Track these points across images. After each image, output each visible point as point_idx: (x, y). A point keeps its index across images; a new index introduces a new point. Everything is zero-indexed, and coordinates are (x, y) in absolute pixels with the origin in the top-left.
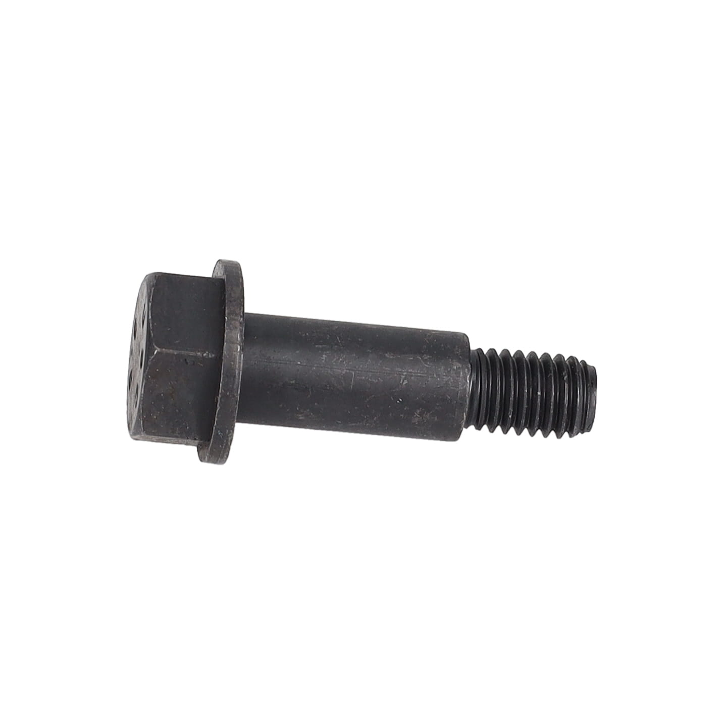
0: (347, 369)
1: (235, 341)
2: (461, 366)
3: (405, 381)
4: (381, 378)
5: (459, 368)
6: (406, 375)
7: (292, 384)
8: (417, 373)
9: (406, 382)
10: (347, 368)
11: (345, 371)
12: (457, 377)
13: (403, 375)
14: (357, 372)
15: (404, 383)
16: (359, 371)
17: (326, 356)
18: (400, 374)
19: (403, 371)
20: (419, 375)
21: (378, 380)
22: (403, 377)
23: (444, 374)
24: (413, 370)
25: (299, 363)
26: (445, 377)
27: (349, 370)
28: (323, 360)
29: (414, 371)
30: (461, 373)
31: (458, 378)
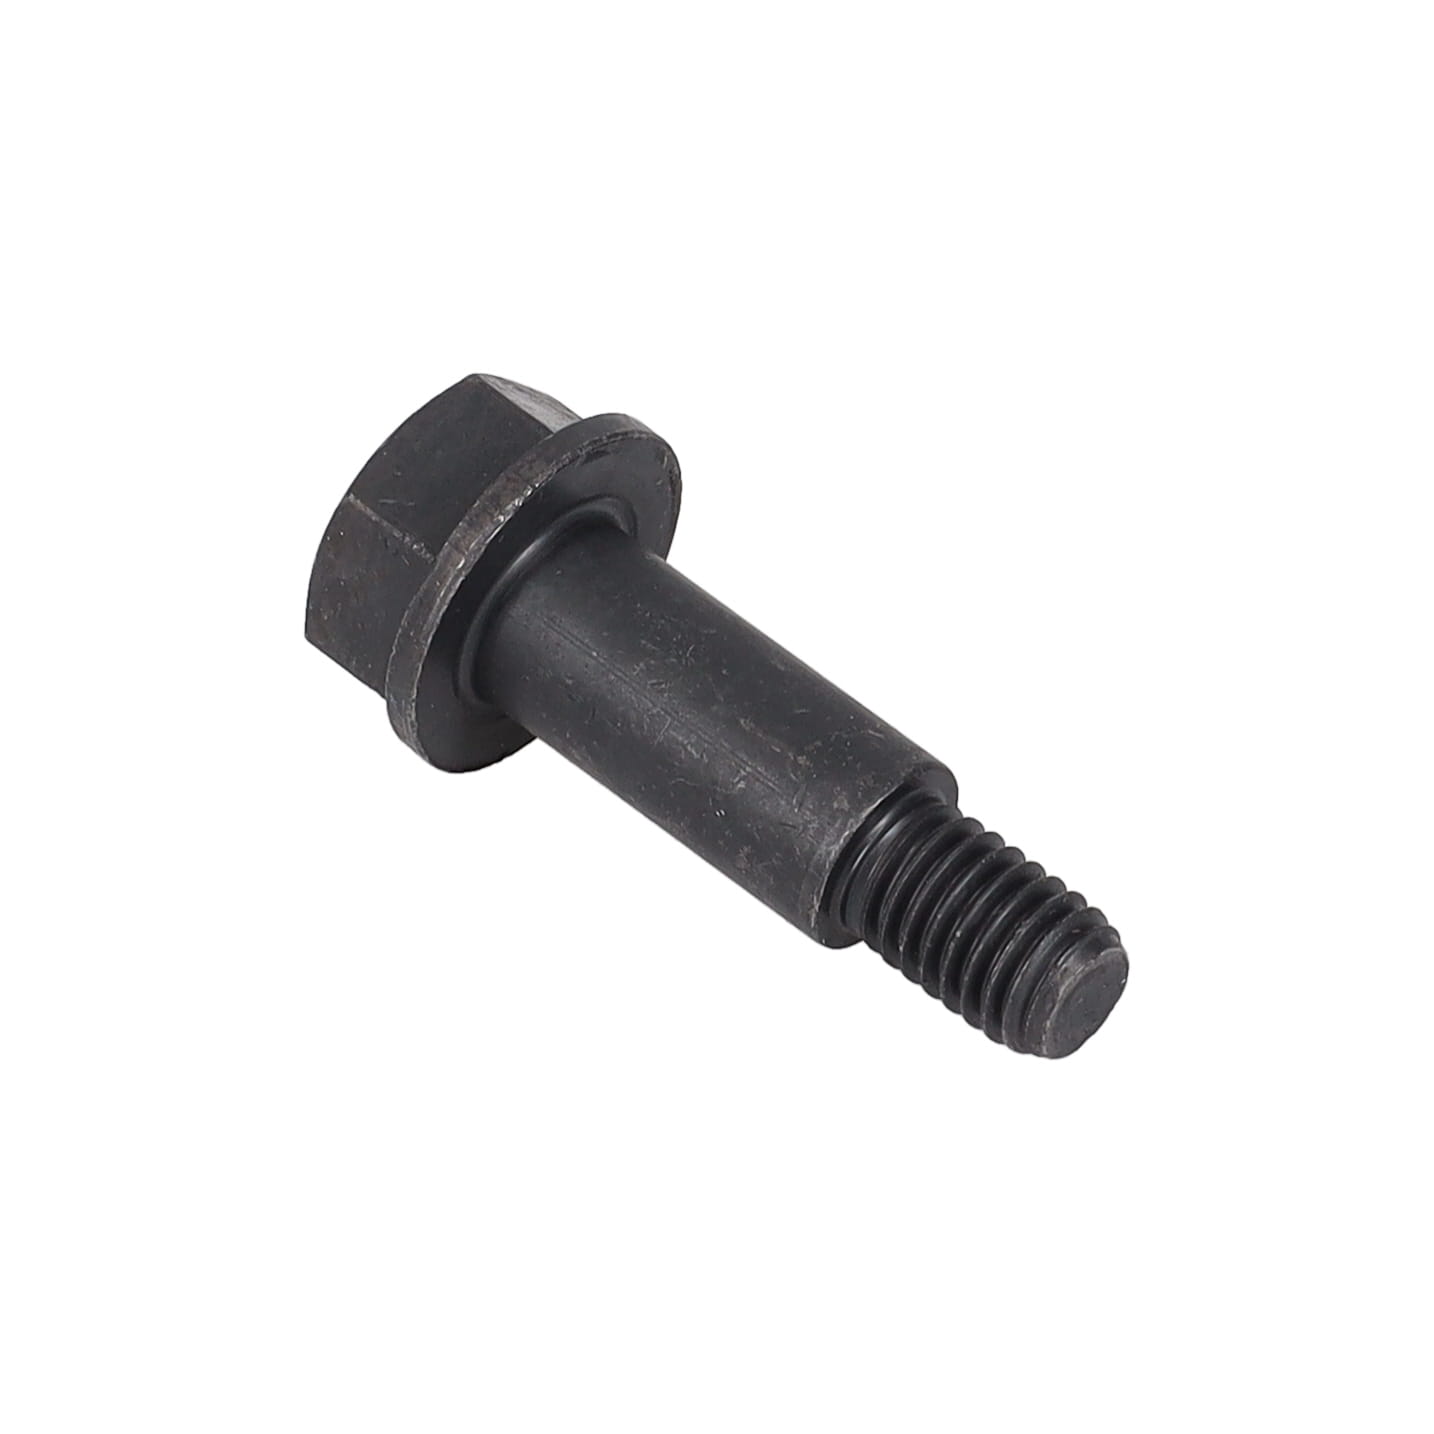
0: (662, 709)
1: (464, 549)
2: (847, 809)
3: (742, 782)
4: (707, 756)
5: (842, 810)
6: (749, 773)
7: (567, 686)
8: (770, 780)
9: (742, 785)
10: (664, 706)
11: (659, 709)
12: (829, 824)
13: (744, 770)
14: (676, 723)
15: (739, 786)
16: (679, 722)
17: (645, 668)
18: (741, 767)
19: (750, 763)
20: (771, 784)
21: (702, 756)
22: (743, 773)
23: (811, 807)
24: (766, 770)
25: (595, 654)
26: (808, 813)
27: (666, 712)
28: (635, 670)
29: (765, 774)
30: (839, 821)
31: (827, 827)
